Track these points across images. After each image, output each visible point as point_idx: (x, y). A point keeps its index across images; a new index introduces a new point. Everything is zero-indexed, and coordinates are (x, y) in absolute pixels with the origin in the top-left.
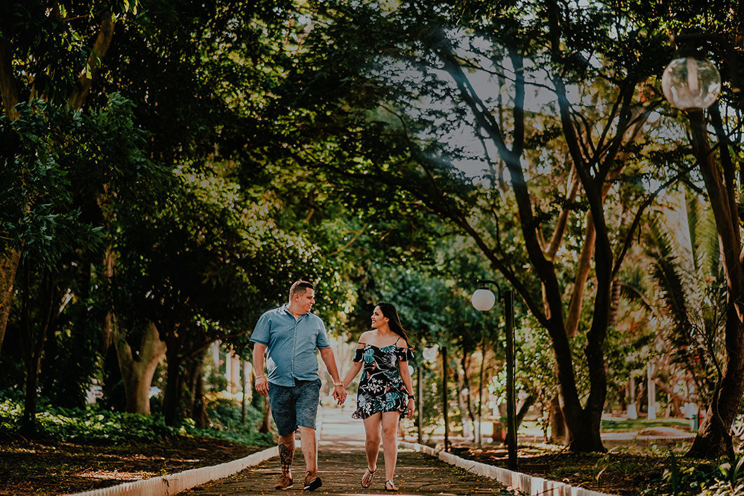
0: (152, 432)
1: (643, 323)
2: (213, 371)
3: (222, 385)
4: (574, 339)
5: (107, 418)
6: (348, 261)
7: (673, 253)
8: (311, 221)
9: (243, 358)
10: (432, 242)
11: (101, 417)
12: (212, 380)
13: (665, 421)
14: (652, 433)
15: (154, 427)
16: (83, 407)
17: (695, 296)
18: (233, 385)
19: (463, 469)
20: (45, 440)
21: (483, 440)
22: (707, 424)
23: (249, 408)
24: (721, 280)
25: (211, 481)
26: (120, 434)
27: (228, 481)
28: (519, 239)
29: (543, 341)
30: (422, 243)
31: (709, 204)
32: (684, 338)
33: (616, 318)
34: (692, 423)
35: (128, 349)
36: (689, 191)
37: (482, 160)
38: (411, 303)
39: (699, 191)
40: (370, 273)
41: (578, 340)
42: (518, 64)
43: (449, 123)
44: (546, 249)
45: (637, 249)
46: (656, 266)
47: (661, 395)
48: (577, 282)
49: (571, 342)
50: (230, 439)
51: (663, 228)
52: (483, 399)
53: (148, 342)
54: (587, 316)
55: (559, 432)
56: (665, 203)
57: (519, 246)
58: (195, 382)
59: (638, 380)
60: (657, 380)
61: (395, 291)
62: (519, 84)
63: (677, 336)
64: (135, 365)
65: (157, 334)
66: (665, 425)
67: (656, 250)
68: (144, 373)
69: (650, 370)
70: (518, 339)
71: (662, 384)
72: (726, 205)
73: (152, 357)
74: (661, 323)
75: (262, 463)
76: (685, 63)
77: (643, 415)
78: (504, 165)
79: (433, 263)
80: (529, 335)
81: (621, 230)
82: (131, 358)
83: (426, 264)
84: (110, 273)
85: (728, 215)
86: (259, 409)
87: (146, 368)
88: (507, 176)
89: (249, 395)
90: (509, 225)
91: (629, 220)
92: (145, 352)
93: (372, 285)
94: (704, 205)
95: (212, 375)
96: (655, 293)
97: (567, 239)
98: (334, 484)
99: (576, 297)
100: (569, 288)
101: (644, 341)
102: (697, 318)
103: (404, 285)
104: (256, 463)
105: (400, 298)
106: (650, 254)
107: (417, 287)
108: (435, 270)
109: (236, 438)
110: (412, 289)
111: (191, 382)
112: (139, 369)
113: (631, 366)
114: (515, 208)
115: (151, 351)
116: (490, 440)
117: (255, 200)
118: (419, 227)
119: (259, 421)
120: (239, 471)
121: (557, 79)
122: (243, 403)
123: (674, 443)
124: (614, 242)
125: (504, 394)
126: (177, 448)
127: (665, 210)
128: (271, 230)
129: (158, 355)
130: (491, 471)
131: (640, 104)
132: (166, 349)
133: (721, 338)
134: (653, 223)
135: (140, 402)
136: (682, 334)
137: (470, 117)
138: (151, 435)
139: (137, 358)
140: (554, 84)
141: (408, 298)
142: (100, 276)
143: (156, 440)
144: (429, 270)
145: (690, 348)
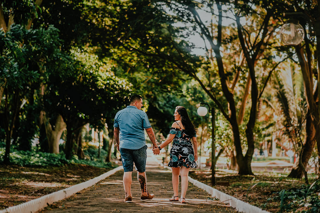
0: (60, 162)
1: (271, 117)
2: (86, 134)
3: (90, 139)
4: (241, 125)
5: (41, 155)
6: (145, 91)
7: (285, 87)
8: (129, 72)
9: (100, 130)
10: (181, 83)
11: (38, 155)
12: (86, 138)
13: (280, 158)
14: (274, 164)
15: (60, 160)
16: (30, 150)
17: (294, 106)
18: (95, 140)
19: (192, 184)
20: (13, 166)
21: (202, 165)
22: (297, 163)
23: (101, 150)
24: (304, 100)
25: (84, 189)
26: (46, 163)
27: (92, 189)
28: (218, 81)
29: (228, 126)
30: (176, 83)
31: (300, 68)
32: (288, 124)
33: (259, 115)
34: (291, 160)
35: (50, 126)
36: (292, 62)
37: (203, 49)
38: (172, 107)
39: (296, 62)
40: (155, 94)
41: (243, 126)
42: (220, 9)
43: (190, 32)
44: (230, 86)
45: (269, 86)
46: (277, 93)
47: (278, 146)
48: (243, 101)
49: (239, 126)
50: (93, 165)
51: (281, 77)
52: (202, 148)
53: (58, 122)
54: (247, 115)
55: (234, 164)
56: (281, 67)
57: (218, 84)
58: (78, 139)
59: (269, 141)
60: (277, 141)
61: (165, 102)
62: (220, 16)
63: (286, 123)
64: (53, 132)
65: (62, 120)
66: (279, 160)
67: (278, 86)
68: (57, 136)
69: (274, 137)
70: (217, 125)
71: (279, 143)
72: (307, 70)
73: (60, 129)
74: (279, 118)
75: (106, 178)
76: (289, 25)
77: (270, 154)
78: (213, 51)
79: (182, 92)
80: (222, 123)
81: (262, 78)
82: (51, 129)
83: (179, 92)
84: (43, 94)
85: (308, 74)
86: (106, 150)
87: (57, 133)
88: (214, 55)
89: (102, 144)
90: (215, 75)
91: (267, 74)
92: (57, 127)
93: (155, 99)
94: (298, 68)
95: (86, 135)
96: (276, 105)
97: (239, 82)
98: (137, 192)
99: (242, 107)
100: (239, 103)
101: (271, 125)
102: (294, 115)
103: (169, 99)
104: (104, 178)
105: (167, 105)
106: (275, 88)
107: (175, 100)
108: (183, 95)
109: (96, 164)
110: (173, 101)
111: (77, 139)
112: (54, 134)
113: (265, 136)
114: (217, 68)
115: (60, 126)
116: (205, 165)
117: (105, 63)
118: (176, 76)
119: (106, 155)
120: (97, 182)
121: (237, 15)
122: (99, 147)
123: (283, 168)
124: (259, 83)
125: (211, 149)
126: (70, 169)
127: (281, 70)
128: (112, 76)
129: (63, 128)
130: (204, 186)
131: (271, 25)
132: (66, 126)
133: (304, 125)
134: (276, 75)
135: (54, 148)
136: (288, 123)
137: (199, 29)
138: (59, 163)
139: (53, 129)
140: (236, 17)
141: (171, 105)
142: (39, 95)
143: (62, 166)
144: (180, 95)
145: (291, 129)
